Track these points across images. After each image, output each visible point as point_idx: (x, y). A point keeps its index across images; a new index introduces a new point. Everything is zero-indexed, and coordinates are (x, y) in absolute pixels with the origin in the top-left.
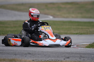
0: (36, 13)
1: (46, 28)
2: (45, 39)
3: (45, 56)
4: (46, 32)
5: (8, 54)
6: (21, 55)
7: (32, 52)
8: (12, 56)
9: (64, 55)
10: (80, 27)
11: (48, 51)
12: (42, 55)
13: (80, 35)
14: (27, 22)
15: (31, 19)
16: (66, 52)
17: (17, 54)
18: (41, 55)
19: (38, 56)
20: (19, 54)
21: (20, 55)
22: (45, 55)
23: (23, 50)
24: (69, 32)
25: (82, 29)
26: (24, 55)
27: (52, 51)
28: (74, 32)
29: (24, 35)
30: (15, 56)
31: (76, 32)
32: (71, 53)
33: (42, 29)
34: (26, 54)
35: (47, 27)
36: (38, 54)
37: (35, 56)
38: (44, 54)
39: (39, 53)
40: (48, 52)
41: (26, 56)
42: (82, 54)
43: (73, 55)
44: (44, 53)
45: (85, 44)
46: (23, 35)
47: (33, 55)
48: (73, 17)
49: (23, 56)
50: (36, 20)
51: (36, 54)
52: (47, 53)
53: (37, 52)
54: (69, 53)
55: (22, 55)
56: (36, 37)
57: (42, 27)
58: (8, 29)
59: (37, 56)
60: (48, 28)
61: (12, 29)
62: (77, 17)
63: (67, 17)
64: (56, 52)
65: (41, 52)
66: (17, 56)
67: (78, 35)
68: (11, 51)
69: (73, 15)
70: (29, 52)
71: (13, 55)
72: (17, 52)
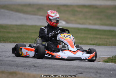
0: (55, 16)
1: (66, 36)
2: (63, 50)
3: (53, 70)
4: (65, 41)
6: (24, 67)
7: (38, 64)
8: (13, 68)
9: (76, 69)
10: (99, 36)
11: (57, 63)
13: (98, 46)
14: (44, 28)
15: (48, 24)
16: (80, 66)
17: (19, 66)
22: (54, 68)
23: (27, 62)
24: (84, 42)
25: (100, 38)
26: (28, 67)
27: (62, 64)
28: (91, 42)
29: (40, 44)
30: (16, 68)
31: (93, 42)
32: (86, 67)
33: (61, 38)
34: (30, 66)
35: (68, 35)
36: (45, 67)
37: (41, 69)
38: (52, 68)
39: (46, 65)
40: (57, 65)
41: (30, 69)
42: (99, 69)
43: (88, 70)
44: (53, 66)
45: (102, 57)
46: (38, 44)
47: (39, 68)
48: (90, 24)
49: (26, 68)
50: (54, 25)
52: (55, 66)
53: (43, 64)
54: (83, 68)
56: (53, 47)
57: (62, 34)
58: (10, 35)
59: (44, 69)
60: (68, 37)
61: (15, 36)
62: (95, 24)
63: (83, 24)
64: (67, 65)
65: (48, 65)
66: (19, 68)
67: (95, 46)
68: (12, 62)
69: (91, 22)
70: (33, 64)
72: (19, 64)
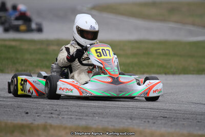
5: (115, 116)
12: (191, 122)
18: (190, 120)
19: (184, 122)
20: (140, 118)
21: (142, 121)
51: (178, 119)
55: (146, 119)
71: (127, 119)
